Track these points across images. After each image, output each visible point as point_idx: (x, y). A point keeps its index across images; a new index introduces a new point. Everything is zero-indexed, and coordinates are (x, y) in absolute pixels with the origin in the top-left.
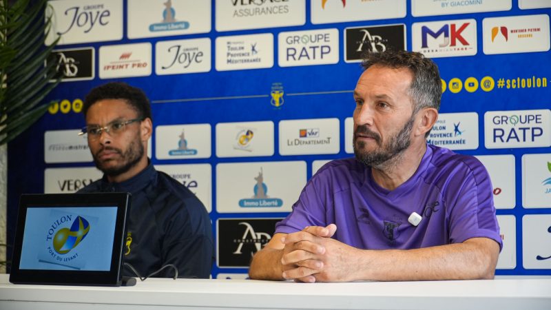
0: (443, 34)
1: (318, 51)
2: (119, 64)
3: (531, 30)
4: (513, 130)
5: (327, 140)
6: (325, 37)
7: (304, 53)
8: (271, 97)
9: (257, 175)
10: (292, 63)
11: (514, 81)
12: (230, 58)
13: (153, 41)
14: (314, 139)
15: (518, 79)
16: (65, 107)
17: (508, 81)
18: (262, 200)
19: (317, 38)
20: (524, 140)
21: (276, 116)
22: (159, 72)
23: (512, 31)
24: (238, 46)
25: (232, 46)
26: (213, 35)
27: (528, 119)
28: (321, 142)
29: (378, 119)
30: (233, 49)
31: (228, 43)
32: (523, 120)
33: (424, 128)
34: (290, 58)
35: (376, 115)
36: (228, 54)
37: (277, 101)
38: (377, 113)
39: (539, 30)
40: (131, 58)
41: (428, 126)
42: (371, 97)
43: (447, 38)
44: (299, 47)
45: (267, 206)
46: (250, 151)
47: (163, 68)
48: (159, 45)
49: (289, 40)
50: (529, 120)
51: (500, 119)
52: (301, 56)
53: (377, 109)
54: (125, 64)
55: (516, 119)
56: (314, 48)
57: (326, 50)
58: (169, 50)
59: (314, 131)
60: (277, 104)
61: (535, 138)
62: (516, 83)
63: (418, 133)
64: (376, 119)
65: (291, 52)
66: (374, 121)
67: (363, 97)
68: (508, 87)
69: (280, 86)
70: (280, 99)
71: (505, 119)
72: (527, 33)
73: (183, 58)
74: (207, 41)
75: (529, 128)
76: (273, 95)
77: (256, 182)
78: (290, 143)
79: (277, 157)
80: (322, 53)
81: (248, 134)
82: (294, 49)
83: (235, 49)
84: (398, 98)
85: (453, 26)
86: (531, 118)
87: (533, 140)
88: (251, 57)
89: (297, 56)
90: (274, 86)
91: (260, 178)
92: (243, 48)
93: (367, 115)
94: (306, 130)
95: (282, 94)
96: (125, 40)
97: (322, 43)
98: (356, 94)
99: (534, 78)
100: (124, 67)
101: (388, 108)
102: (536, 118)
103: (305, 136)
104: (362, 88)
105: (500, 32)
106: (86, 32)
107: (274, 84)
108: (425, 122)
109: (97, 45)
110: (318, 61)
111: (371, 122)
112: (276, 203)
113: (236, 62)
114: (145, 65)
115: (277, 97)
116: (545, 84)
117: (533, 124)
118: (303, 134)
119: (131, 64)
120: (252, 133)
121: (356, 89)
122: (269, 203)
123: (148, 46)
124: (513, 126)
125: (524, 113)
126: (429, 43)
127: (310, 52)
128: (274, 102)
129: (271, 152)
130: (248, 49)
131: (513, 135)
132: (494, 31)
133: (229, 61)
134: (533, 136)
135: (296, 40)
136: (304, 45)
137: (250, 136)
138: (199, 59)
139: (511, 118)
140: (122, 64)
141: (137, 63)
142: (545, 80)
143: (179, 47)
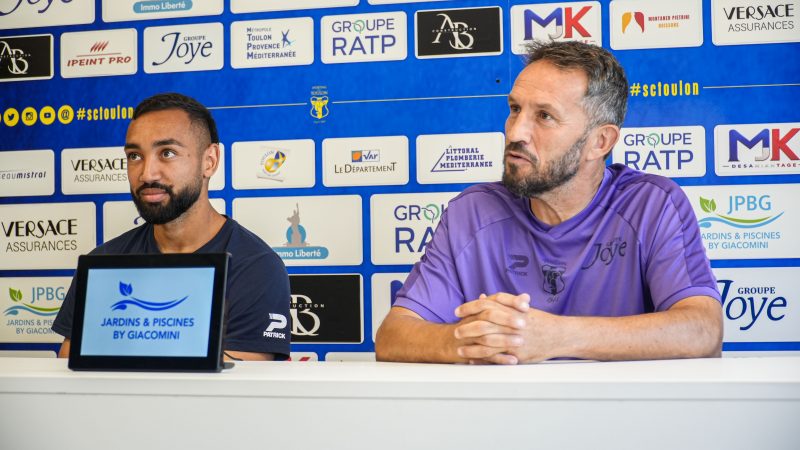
0: (554, 21)
1: (378, 42)
2: (89, 58)
3: (676, 17)
4: (652, 153)
5: (390, 165)
6: (388, 23)
7: (358, 45)
8: (310, 106)
9: (291, 215)
10: (340, 58)
11: (653, 86)
12: (251, 50)
13: (140, 26)
14: (372, 164)
15: (660, 84)
16: (11, 117)
17: (645, 87)
18: (298, 249)
19: (377, 25)
20: (668, 167)
21: (317, 132)
22: (149, 69)
23: (650, 19)
24: (263, 34)
25: (254, 34)
26: (227, 18)
27: (672, 139)
28: (382, 169)
29: (538, 135)
30: (255, 38)
31: (249, 30)
32: (666, 140)
33: (599, 150)
34: (338, 51)
35: (535, 129)
36: (249, 46)
37: (320, 111)
38: (537, 126)
39: (687, 17)
40: (106, 51)
41: (606, 147)
42: (531, 105)
43: (560, 27)
44: (350, 37)
45: (306, 258)
46: (281, 181)
47: (154, 64)
48: (148, 31)
49: (336, 27)
50: (674, 140)
51: (634, 139)
52: (353, 49)
53: (537, 121)
54: (97, 57)
55: (656, 139)
56: (372, 38)
57: (388, 41)
58: (163, 40)
59: (372, 153)
60: (320, 116)
61: (683, 164)
62: (657, 90)
63: (590, 156)
64: (535, 136)
65: (339, 43)
66: (532, 138)
67: (520, 104)
68: (646, 94)
69: (324, 90)
70: (324, 108)
71: (640, 138)
72: (671, 21)
73: (183, 50)
74: (219, 27)
75: (674, 152)
76: (313, 102)
77: (289, 224)
78: (338, 170)
79: (319, 189)
80: (384, 45)
81: (277, 156)
82: (344, 39)
83: (259, 38)
84: (566, 110)
85: (569, 11)
86: (677, 137)
87: (679, 167)
88: (281, 50)
89: (347, 49)
90: (316, 90)
91: (295, 218)
92: (270, 37)
93: (522, 128)
94: (361, 152)
95: (326, 102)
96: (99, 24)
97: (383, 31)
98: (512, 99)
99: (681, 82)
100: (98, 62)
101: (552, 122)
102: (684, 138)
103: (360, 160)
104: (519, 92)
105: (633, 20)
106: (40, 12)
107: (314, 88)
108: (601, 142)
109: (58, 31)
110: (378, 56)
111: (527, 139)
112: (318, 254)
113: (260, 56)
114: (127, 59)
115: (319, 105)
116: (696, 92)
117: (679, 145)
118: (357, 157)
119: (107, 58)
120: (283, 155)
121: (511, 93)
122: (308, 254)
123: (133, 33)
124: (652, 148)
125: (667, 131)
126: (535, 34)
127: (367, 44)
128: (315, 112)
129: (310, 183)
130: (277, 39)
131: (652, 160)
132: (626, 19)
133: (250, 55)
134: (680, 161)
135: (346, 27)
136: (357, 34)
137: (280, 160)
138: (206, 51)
139: (649, 137)
140: (93, 58)
141: (116, 56)
142: (696, 85)
143: (178, 34)
